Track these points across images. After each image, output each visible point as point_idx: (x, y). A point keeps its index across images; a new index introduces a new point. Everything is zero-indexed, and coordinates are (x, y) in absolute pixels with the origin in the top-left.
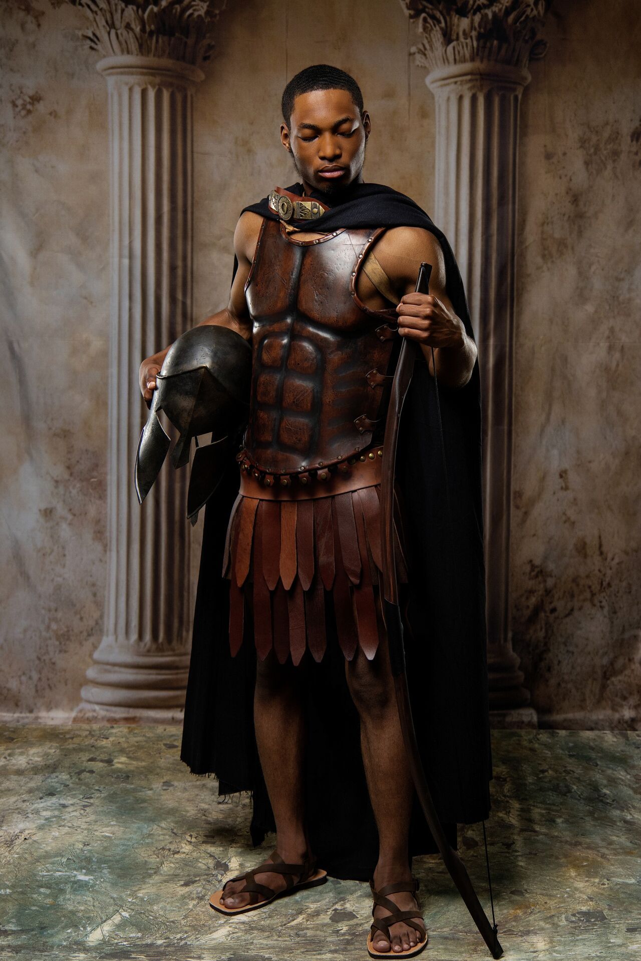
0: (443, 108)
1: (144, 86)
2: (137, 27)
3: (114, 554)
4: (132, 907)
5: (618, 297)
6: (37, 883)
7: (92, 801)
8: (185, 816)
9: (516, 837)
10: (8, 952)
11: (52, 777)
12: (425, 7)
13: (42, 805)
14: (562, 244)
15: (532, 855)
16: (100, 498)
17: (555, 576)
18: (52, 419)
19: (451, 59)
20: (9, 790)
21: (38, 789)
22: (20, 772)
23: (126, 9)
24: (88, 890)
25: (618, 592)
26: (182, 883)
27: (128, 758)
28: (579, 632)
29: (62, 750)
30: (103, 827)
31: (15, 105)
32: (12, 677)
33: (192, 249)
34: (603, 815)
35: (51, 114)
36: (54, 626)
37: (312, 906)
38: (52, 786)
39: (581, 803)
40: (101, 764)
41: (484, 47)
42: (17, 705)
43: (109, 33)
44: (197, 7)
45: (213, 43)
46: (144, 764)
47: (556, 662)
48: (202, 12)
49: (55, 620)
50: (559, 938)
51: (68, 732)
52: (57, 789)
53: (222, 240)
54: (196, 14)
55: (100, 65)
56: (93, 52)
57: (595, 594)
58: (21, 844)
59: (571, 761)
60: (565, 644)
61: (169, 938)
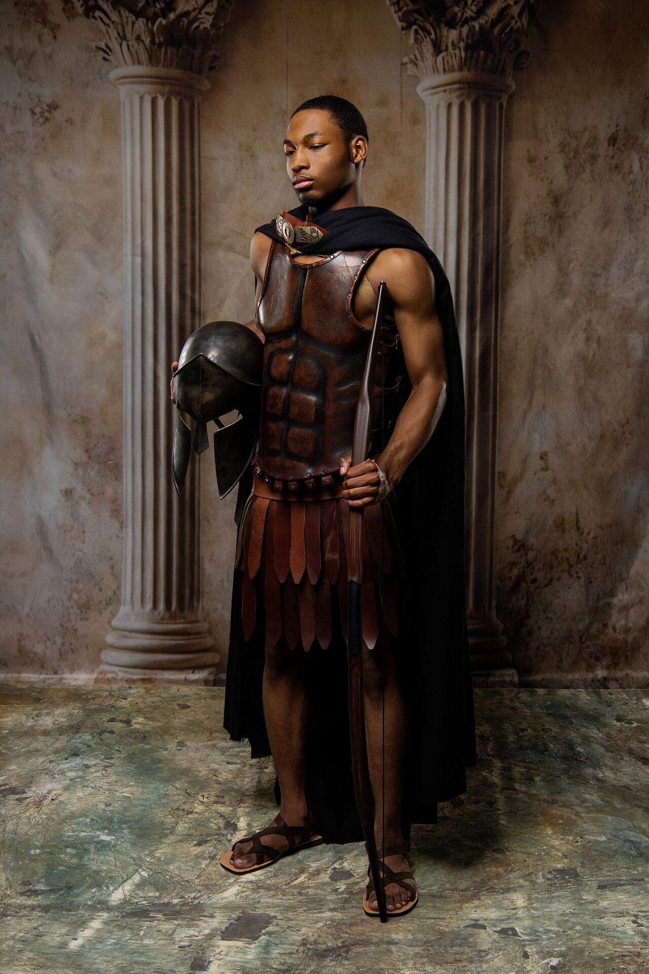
0: (433, 115)
1: (154, 95)
2: (146, 39)
3: (130, 530)
4: (150, 867)
5: (595, 292)
6: (64, 844)
7: (112, 761)
8: (198, 776)
9: (498, 796)
10: (38, 911)
11: (76, 737)
12: (416, 19)
13: (67, 765)
14: (543, 243)
15: (512, 814)
16: (117, 479)
17: (536, 550)
18: (71, 407)
19: (441, 68)
20: (37, 751)
21: (63, 749)
22: (46, 733)
23: (137, 22)
24: (110, 850)
25: (593, 564)
26: (195, 842)
27: (145, 718)
28: (557, 600)
29: (85, 710)
30: (123, 788)
31: (33, 113)
32: (38, 642)
33: (200, 248)
34: (578, 773)
35: (67, 121)
36: (75, 596)
37: (313, 865)
38: (76, 747)
39: (557, 761)
40: (120, 725)
41: (471, 58)
42: (43, 667)
43: (121, 45)
44: (203, 20)
45: (218, 54)
46: (159, 724)
47: (536, 628)
48: (208, 25)
49: (78, 592)
50: (536, 895)
51: (90, 693)
52: (81, 749)
53: (227, 240)
54: (202, 26)
55: (113, 75)
56: (106, 63)
57: (572, 566)
58: (49, 805)
59: (548, 719)
60: (544, 612)
61: (183, 897)
